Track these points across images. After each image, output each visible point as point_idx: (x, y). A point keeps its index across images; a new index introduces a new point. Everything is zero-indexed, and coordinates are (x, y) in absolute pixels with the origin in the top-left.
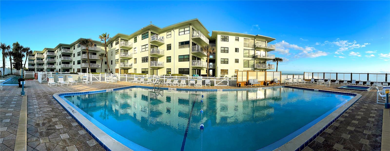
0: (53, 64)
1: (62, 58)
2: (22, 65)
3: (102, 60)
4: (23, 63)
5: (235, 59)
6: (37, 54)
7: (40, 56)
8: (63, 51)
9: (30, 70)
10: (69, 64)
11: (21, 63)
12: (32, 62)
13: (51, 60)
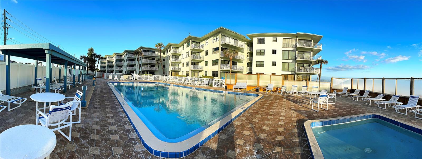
0: (121, 66)
1: (128, 62)
2: (95, 67)
3: (159, 64)
4: (96, 65)
5: (272, 62)
6: (108, 57)
7: (111, 60)
8: (129, 56)
9: (101, 71)
10: (134, 67)
11: (95, 65)
12: (104, 65)
13: (119, 63)
